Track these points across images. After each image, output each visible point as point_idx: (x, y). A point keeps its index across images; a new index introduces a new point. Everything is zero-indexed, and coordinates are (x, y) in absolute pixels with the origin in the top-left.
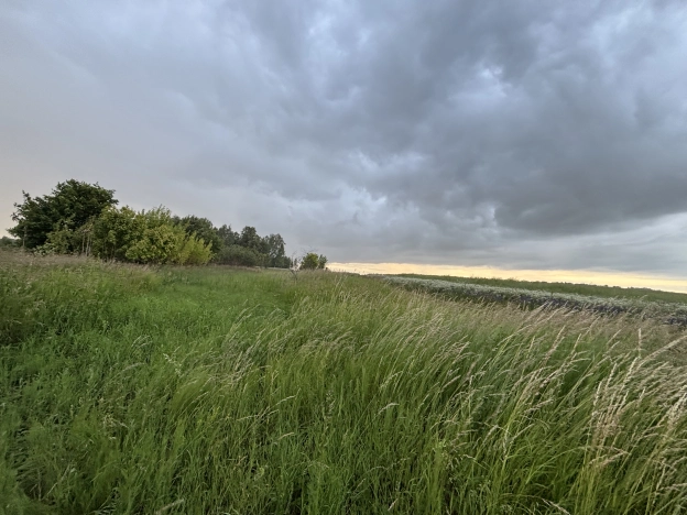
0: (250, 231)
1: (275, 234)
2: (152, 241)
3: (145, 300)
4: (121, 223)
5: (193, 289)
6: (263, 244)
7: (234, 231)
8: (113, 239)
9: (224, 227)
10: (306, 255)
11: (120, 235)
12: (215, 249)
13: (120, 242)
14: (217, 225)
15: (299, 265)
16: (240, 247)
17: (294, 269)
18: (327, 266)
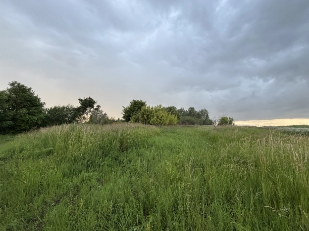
0: (192, 109)
1: (203, 109)
4: (148, 112)
5: (172, 135)
6: (198, 114)
7: (185, 110)
9: (181, 108)
10: (221, 118)
11: (148, 116)
12: (179, 118)
13: (148, 118)
15: (217, 123)
16: (189, 117)
17: (215, 125)
18: (233, 123)
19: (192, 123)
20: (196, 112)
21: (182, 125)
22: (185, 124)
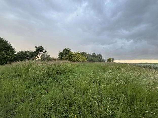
0: (94, 54)
1: (100, 54)
2: (76, 58)
3: (76, 68)
4: (72, 55)
5: (84, 66)
7: (91, 54)
8: (71, 58)
9: (89, 53)
10: (108, 59)
11: (72, 57)
12: (87, 58)
13: (72, 58)
14: (87, 53)
15: (106, 61)
16: (92, 58)
18: (114, 61)
19: (94, 61)
20: (96, 55)
21: (89, 62)
22: (91, 61)
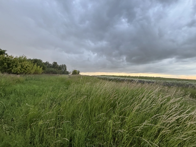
0: (55, 63)
1: (64, 64)
2: (22, 67)
3: (18, 86)
5: (36, 82)
7: (50, 63)
9: (47, 62)
10: (73, 70)
12: (44, 69)
13: (9, 67)
15: (71, 73)
18: (80, 73)
19: (55, 73)
20: (58, 65)
21: (46, 74)
22: (49, 73)
